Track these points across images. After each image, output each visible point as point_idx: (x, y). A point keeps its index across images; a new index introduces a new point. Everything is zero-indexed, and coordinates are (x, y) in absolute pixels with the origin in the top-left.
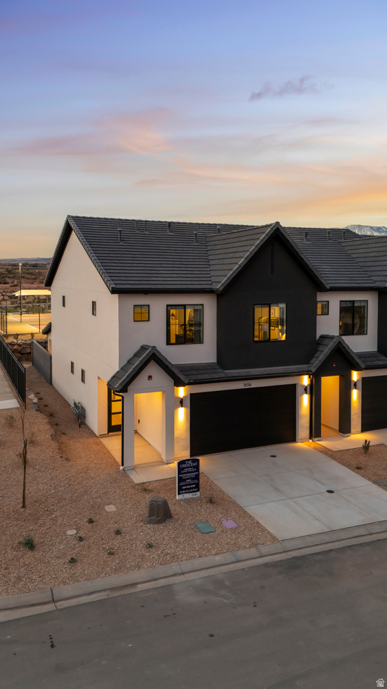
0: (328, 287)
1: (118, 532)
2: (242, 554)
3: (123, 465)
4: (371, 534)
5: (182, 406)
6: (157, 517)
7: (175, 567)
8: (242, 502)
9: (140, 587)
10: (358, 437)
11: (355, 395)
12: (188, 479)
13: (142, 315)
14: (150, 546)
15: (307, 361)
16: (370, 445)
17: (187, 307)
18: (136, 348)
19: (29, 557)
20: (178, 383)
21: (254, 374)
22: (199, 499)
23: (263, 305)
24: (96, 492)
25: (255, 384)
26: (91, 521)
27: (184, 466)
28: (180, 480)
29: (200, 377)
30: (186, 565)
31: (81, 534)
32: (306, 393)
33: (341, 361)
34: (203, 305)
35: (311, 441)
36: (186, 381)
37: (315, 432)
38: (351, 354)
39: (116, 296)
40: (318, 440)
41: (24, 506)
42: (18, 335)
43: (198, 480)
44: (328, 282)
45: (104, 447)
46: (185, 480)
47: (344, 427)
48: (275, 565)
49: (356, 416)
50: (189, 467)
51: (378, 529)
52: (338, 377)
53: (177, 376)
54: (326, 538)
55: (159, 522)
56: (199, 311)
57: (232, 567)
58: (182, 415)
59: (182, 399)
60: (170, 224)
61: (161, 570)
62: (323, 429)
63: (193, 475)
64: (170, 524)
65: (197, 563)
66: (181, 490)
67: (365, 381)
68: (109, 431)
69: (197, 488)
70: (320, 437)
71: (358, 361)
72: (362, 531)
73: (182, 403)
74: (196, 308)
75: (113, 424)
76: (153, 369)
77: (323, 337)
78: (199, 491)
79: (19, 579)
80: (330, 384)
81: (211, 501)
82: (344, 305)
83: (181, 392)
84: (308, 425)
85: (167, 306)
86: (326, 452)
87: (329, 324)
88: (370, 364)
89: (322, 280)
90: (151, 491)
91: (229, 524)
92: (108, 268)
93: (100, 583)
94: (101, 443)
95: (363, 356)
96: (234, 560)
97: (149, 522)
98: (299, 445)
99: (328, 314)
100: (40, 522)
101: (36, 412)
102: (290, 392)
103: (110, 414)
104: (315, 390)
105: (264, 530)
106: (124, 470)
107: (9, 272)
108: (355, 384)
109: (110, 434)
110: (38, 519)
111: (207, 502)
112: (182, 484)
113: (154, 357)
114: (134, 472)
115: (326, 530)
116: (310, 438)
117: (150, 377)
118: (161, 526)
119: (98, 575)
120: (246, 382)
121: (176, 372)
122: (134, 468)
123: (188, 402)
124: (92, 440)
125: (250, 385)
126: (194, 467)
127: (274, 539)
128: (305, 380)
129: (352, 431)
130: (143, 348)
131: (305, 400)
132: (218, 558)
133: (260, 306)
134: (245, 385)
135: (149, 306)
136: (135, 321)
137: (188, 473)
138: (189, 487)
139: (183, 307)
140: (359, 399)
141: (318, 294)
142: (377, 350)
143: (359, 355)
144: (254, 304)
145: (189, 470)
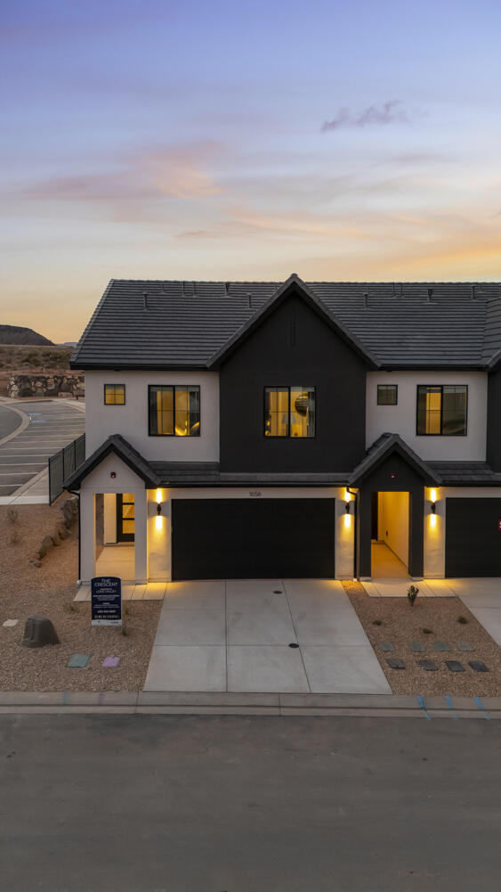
0: (379, 365)
3: (79, 578)
5: (159, 514)
8: (160, 640)
11: (433, 523)
12: (106, 602)
13: (115, 397)
17: (176, 388)
23: (278, 387)
25: (267, 494)
27: (100, 584)
28: (94, 601)
32: (348, 513)
33: (406, 471)
34: (199, 386)
35: (355, 580)
37: (363, 567)
40: (367, 581)
43: (119, 605)
44: (378, 357)
46: (101, 602)
50: (107, 587)
52: (407, 493)
56: (194, 395)
58: (160, 525)
59: (159, 505)
63: (112, 597)
65: (14, 697)
67: (451, 504)
69: (118, 614)
70: (370, 576)
71: (430, 473)
73: (159, 509)
74: (191, 389)
77: (383, 436)
78: (119, 618)
81: (125, 632)
83: (159, 495)
84: (352, 557)
85: (150, 386)
88: (456, 478)
89: (368, 355)
90: (77, 611)
91: (111, 662)
97: (23, 644)
98: (337, 583)
99: (396, 404)
102: (327, 511)
103: (120, 519)
105: (141, 675)
106: (80, 584)
108: (434, 507)
111: (120, 634)
112: (97, 606)
113: (115, 450)
116: (355, 577)
117: (113, 474)
120: (252, 490)
121: (144, 469)
123: (168, 510)
125: (259, 494)
126: (113, 588)
127: (139, 688)
128: (347, 496)
129: (425, 573)
131: (347, 522)
132: (41, 697)
133: (275, 389)
134: (251, 494)
135: (124, 385)
136: (105, 404)
137: (105, 594)
138: (107, 612)
139: (172, 388)
140: (440, 529)
141: (368, 373)
142: (484, 459)
143: (435, 466)
144: (265, 387)
145: (107, 590)
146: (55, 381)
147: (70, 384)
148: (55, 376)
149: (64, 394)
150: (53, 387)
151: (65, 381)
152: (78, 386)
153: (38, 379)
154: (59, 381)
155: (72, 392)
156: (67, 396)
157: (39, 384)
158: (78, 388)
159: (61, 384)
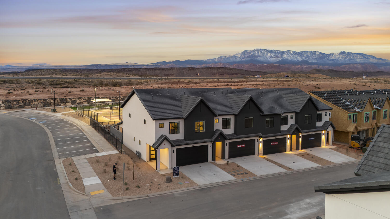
1: (159, 184)
2: (190, 188)
3: (157, 169)
4: (222, 184)
5: (174, 152)
7: (174, 190)
8: (190, 178)
9: (166, 194)
11: (227, 147)
13: (162, 126)
14: (168, 187)
15: (211, 137)
16: (229, 162)
17: (175, 123)
18: (160, 136)
19: (139, 189)
20: (173, 146)
21: (195, 142)
22: (179, 177)
23: (197, 121)
24: (151, 176)
25: (195, 145)
26: (152, 182)
27: (175, 169)
29: (179, 144)
30: (176, 190)
31: (150, 185)
32: (211, 147)
33: (222, 137)
34: (180, 122)
36: (175, 145)
37: (214, 158)
38: (224, 135)
39: (154, 121)
41: (133, 180)
45: (149, 165)
47: (223, 157)
48: (197, 190)
49: (227, 154)
51: (224, 183)
52: (221, 142)
53: (173, 144)
54: (211, 185)
55: (169, 182)
56: (178, 124)
57: (187, 190)
59: (174, 150)
61: (171, 191)
62: (216, 158)
63: (177, 171)
64: (172, 183)
65: (179, 190)
66: (174, 175)
67: (229, 143)
68: (150, 160)
69: (178, 174)
70: (215, 160)
71: (227, 137)
74: (178, 123)
75: (151, 158)
76: (165, 142)
77: (217, 130)
79: (139, 193)
80: (219, 145)
81: (182, 178)
82: (223, 119)
84: (211, 157)
85: (169, 123)
87: (218, 126)
88: (231, 138)
89: (216, 113)
90: (166, 176)
91: (187, 182)
92: (151, 111)
93: (157, 193)
94: (148, 164)
97: (167, 182)
98: (209, 163)
99: (218, 123)
100: (139, 183)
101: (125, 155)
102: (206, 147)
103: (150, 155)
104: (213, 147)
105: (195, 183)
106: (157, 171)
108: (226, 144)
109: (150, 161)
110: (138, 182)
111: (181, 178)
112: (174, 173)
113: (166, 139)
114: (160, 172)
115: (211, 183)
116: (212, 161)
117: (164, 144)
118: (170, 183)
119: (157, 192)
120: (193, 145)
121: (172, 142)
122: (160, 170)
123: (176, 151)
124: (145, 163)
126: (178, 169)
127: (198, 185)
129: (225, 158)
130: (162, 136)
131: (211, 150)
132: (184, 189)
134: (192, 146)
135: (164, 123)
136: (159, 128)
138: (176, 174)
140: (228, 149)
141: (215, 117)
142: (234, 133)
143: (228, 135)
144: (195, 121)
145: (177, 170)
146: (23, 102)
147: (30, 103)
148: (23, 100)
149: (27, 107)
150: (22, 104)
151: (27, 101)
152: (34, 103)
153: (14, 101)
154: (24, 101)
155: (31, 106)
156: (29, 108)
157: (15, 103)
158: (34, 104)
159: (26, 102)
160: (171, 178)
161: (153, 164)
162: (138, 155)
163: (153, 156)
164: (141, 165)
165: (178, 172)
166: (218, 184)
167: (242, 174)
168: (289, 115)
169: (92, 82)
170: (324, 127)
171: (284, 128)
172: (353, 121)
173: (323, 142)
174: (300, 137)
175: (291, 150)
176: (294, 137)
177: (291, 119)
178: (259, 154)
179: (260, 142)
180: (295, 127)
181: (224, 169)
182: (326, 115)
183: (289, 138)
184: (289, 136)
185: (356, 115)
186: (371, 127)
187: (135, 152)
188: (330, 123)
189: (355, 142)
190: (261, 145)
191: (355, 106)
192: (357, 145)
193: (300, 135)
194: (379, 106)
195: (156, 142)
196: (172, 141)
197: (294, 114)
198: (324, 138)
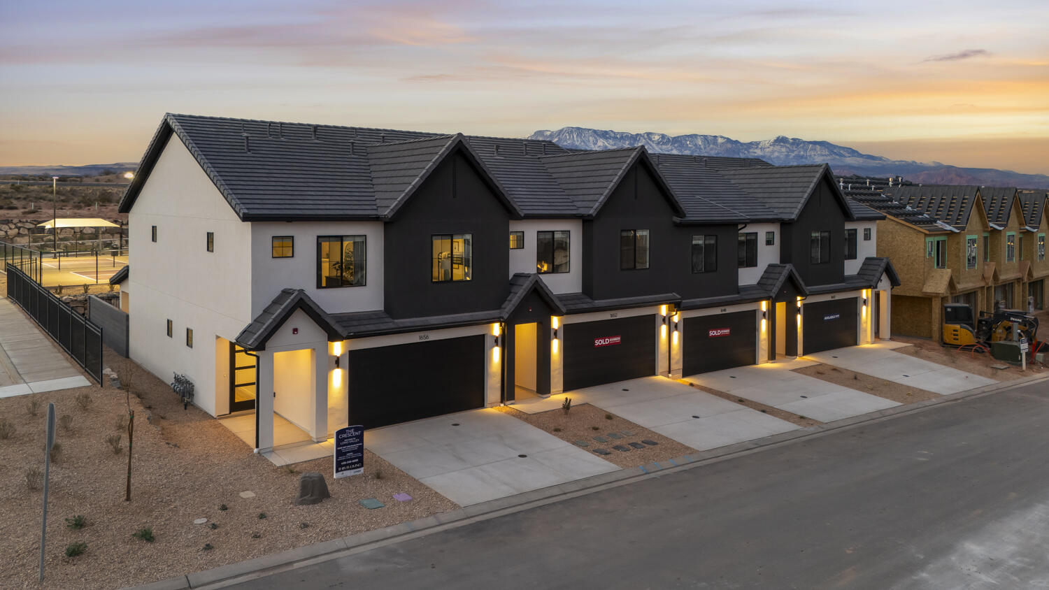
0: (523, 215)
1: (262, 516)
2: (418, 523)
3: (257, 446)
4: (565, 494)
5: (338, 367)
6: (312, 496)
7: (338, 543)
8: (416, 474)
9: (296, 566)
10: (558, 397)
11: (556, 346)
12: (349, 452)
13: (283, 248)
14: (306, 526)
15: (498, 306)
16: (572, 404)
17: (344, 238)
18: (276, 293)
19: (148, 548)
20: (333, 336)
21: (432, 323)
22: (364, 475)
23: (443, 235)
24: (226, 479)
25: (434, 336)
26: (224, 508)
27: (345, 436)
28: (339, 453)
29: (363, 328)
30: (351, 540)
31: (214, 521)
32: (497, 345)
33: (539, 305)
34: (365, 236)
35: (502, 405)
36: (345, 334)
37: (508, 393)
38: (550, 295)
39: (248, 224)
40: (512, 404)
41: (128, 499)
42: (61, 288)
43: (362, 453)
44: (522, 207)
45: (226, 430)
46: (345, 454)
47: (543, 387)
48: (456, 530)
49: (557, 372)
50: (351, 437)
51: (574, 488)
52: (536, 324)
53: (331, 328)
54: (515, 501)
55: (314, 502)
56: (361, 245)
57: (407, 537)
58: (338, 379)
59: (338, 358)
60: (316, 127)
61: (321, 547)
62: (517, 391)
63: (355, 447)
64: (328, 504)
65: (364, 537)
66: (339, 467)
67: (567, 328)
68: (232, 410)
69: (361, 463)
70: (514, 399)
71: (558, 304)
72: (556, 491)
73: (337, 362)
74: (358, 240)
75: (237, 400)
76: (300, 320)
77: (517, 276)
78: (362, 466)
79: (142, 570)
80: (526, 333)
81: (379, 476)
82: (542, 236)
83: (338, 348)
84: (499, 385)
85: (318, 237)
86: (521, 416)
87: (523, 261)
88: (573, 307)
89: (514, 206)
90: (298, 473)
91: (402, 497)
92: (235, 187)
93: (247, 565)
94: (221, 425)
95: (565, 298)
96: (408, 530)
97: (302, 503)
98: (489, 410)
99: (523, 248)
100: (155, 514)
101: (117, 391)
102: (478, 346)
103: (233, 386)
104: (507, 342)
105: (443, 499)
106: (259, 453)
107: (18, 189)
108: (556, 332)
109: (233, 414)
110: (151, 511)
111: (373, 478)
112: (341, 458)
113: (302, 304)
114: (273, 455)
115: (515, 493)
116: (502, 402)
117: (295, 330)
118: (317, 507)
119: (244, 557)
120: (422, 334)
121: (332, 322)
122: (273, 450)
123: (346, 362)
124: (206, 423)
125: (427, 337)
126: (357, 437)
127: (455, 506)
128: (496, 329)
129: (552, 390)
130: (286, 293)
131: (496, 355)
132: (389, 530)
133: (440, 237)
134: (420, 338)
135: (293, 237)
136: (273, 257)
137: (349, 444)
138: (350, 462)
139: (339, 239)
140: (560, 351)
141: (511, 222)
142: (581, 291)
143: (562, 297)
144: (432, 235)
145: (351, 440)
160: (322, 479)
161: (243, 427)
162: (184, 393)
163: (248, 393)
164: (187, 430)
165: (361, 449)
166: (548, 493)
167: (634, 445)
168: (762, 232)
169: (73, 194)
170: (866, 278)
171: (748, 277)
172: (938, 264)
173: (866, 331)
174: (798, 310)
175: (772, 356)
176: (781, 308)
177: (767, 245)
178: (669, 372)
179: (673, 326)
180: (785, 272)
181: (557, 430)
182: (867, 237)
183: (764, 314)
184: (764, 306)
185: (944, 241)
186: (982, 284)
187: (170, 380)
188: (883, 265)
189: (958, 327)
190: (676, 336)
191: (937, 215)
192: (965, 335)
193: (799, 304)
194: (996, 220)
195: (256, 321)
196: (335, 316)
197: (776, 229)
198: (865, 313)
